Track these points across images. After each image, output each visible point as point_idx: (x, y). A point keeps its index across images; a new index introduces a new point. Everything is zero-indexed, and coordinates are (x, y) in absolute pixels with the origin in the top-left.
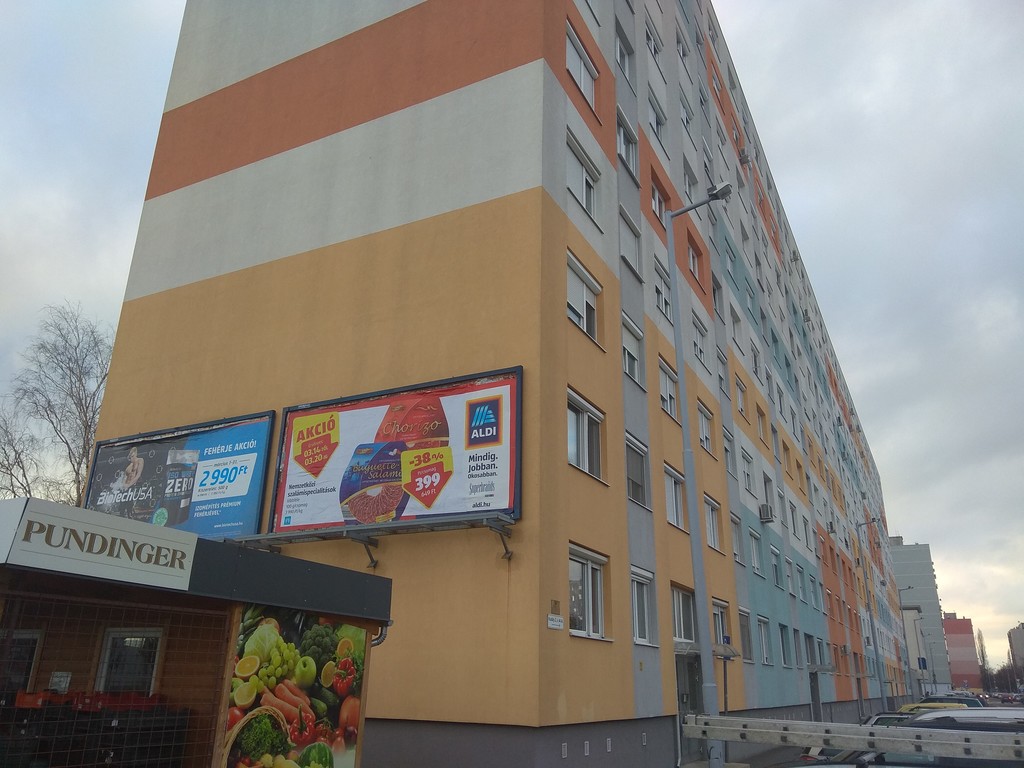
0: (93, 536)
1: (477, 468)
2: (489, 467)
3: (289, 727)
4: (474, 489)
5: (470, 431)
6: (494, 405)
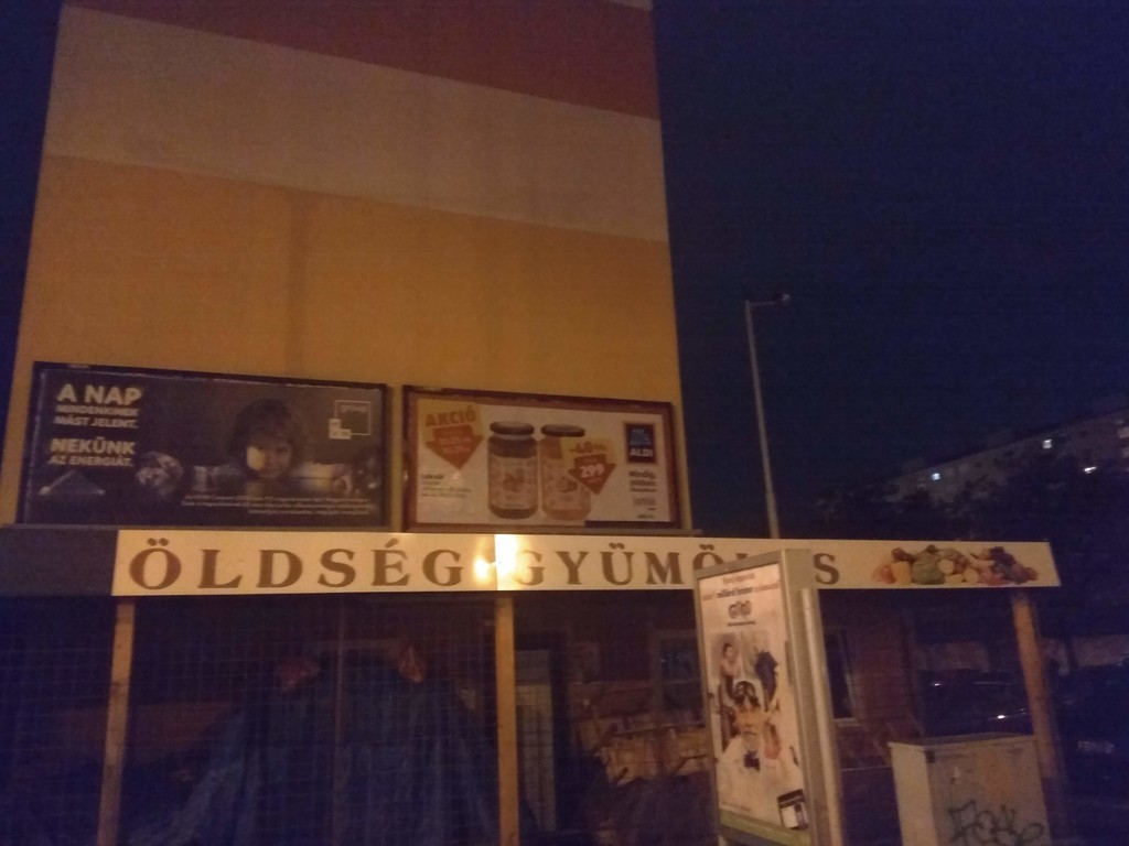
1: (637, 483)
2: (649, 484)
5: (629, 448)
6: (649, 430)
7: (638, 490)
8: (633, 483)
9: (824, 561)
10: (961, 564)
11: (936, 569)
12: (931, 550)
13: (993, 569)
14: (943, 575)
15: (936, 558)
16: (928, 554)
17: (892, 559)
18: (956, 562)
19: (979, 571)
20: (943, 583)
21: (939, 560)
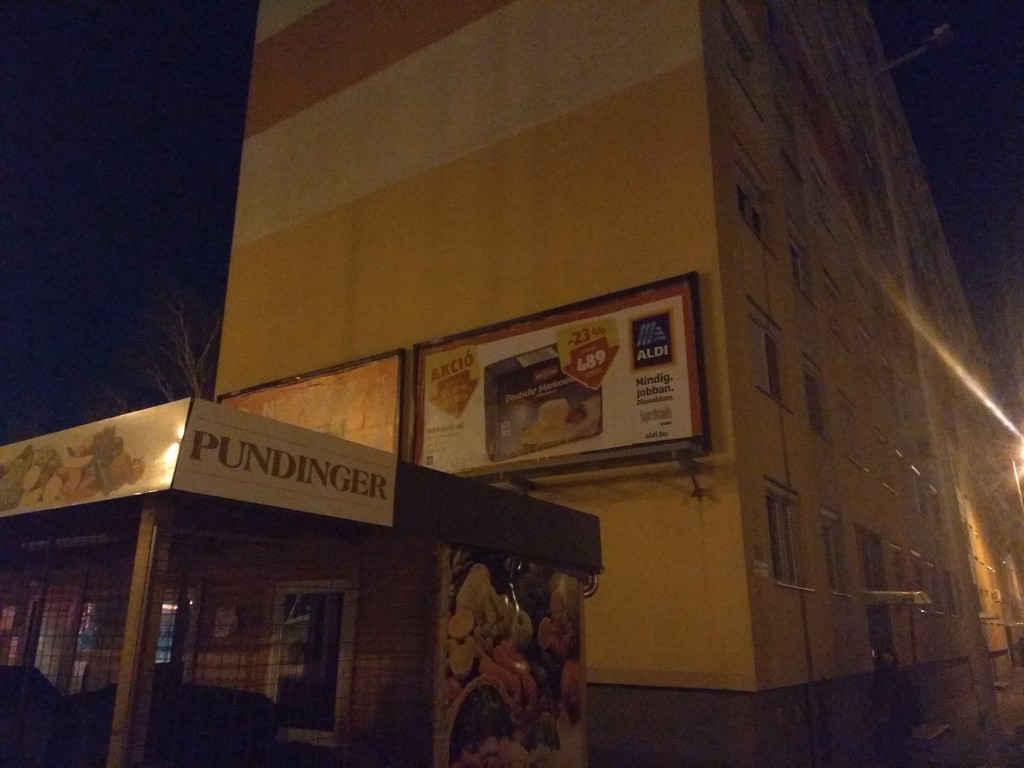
0: (278, 454)
1: (648, 393)
2: (663, 390)
3: (510, 699)
5: (636, 351)
7: (650, 401)
8: (640, 394)
14: (22, 492)
18: (46, 468)
19: (65, 479)
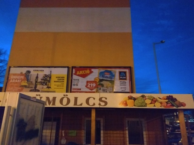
1: (122, 84)
2: (124, 84)
4: (121, 88)
5: (120, 77)
6: (125, 73)
7: (122, 85)
8: (120, 84)
9: (103, 99)
10: (154, 101)
11: (144, 102)
12: (143, 96)
13: (167, 103)
14: (146, 104)
15: (145, 99)
16: (142, 97)
17: (128, 99)
18: (152, 100)
19: (161, 103)
20: (146, 106)
21: (146, 99)
